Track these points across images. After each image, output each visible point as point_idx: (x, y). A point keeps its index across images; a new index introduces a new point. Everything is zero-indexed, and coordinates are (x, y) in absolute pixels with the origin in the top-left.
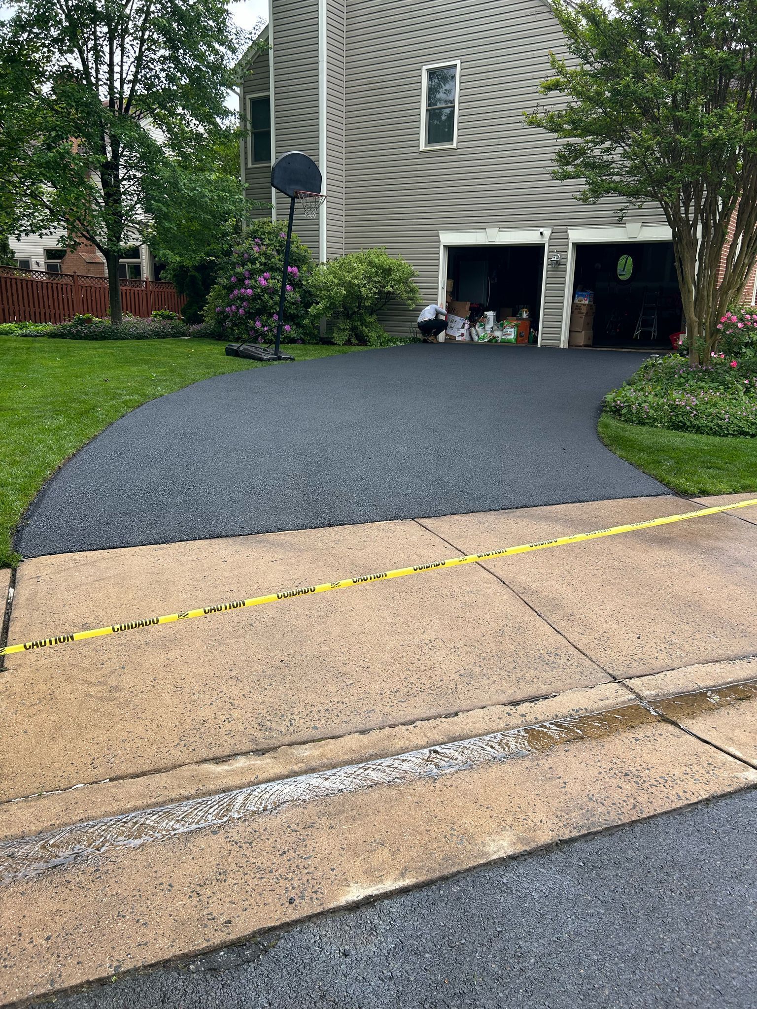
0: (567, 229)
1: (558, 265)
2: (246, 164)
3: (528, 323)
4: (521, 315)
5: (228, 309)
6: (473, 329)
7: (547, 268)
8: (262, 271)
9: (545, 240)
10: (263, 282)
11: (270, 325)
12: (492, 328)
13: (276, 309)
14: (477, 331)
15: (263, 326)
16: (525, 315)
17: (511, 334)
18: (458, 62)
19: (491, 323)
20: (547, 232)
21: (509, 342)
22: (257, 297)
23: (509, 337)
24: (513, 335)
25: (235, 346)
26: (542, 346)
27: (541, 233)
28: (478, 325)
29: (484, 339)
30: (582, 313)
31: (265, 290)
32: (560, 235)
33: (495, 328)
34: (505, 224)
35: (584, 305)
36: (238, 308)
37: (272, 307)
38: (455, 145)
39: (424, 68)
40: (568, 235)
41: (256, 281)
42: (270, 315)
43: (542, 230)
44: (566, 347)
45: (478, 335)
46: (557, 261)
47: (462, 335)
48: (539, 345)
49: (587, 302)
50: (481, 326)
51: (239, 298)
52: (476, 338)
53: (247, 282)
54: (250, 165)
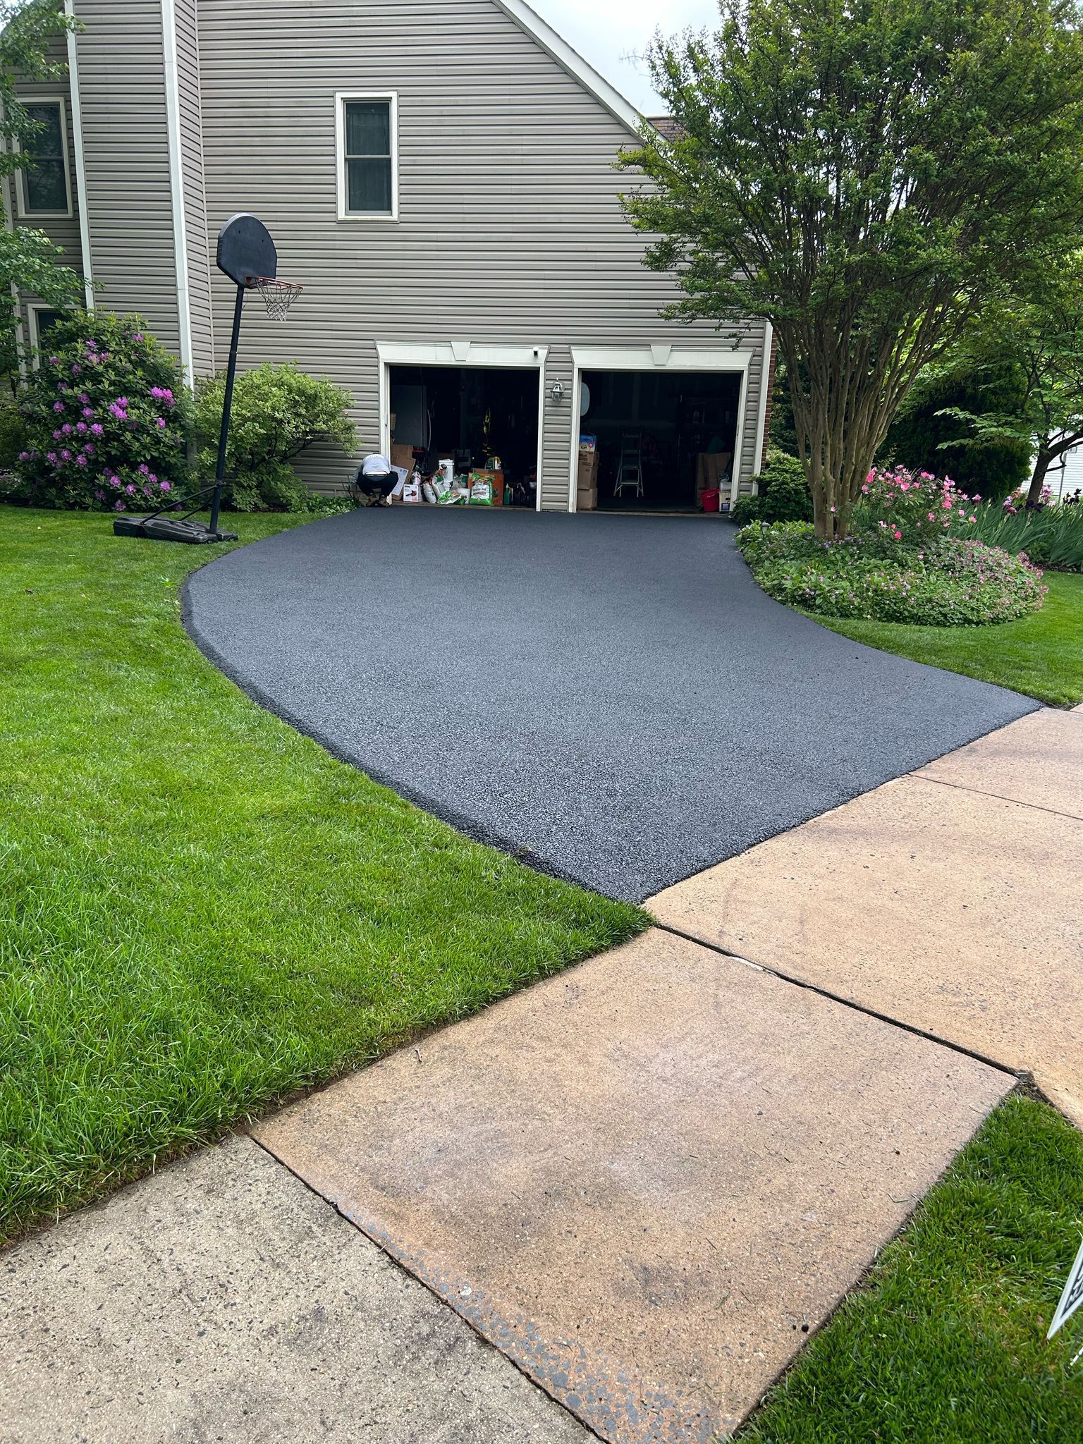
0: (569, 348)
1: (559, 399)
2: (15, 211)
3: (502, 477)
4: (492, 464)
5: (51, 456)
6: (427, 486)
7: (544, 402)
8: (113, 396)
9: (540, 362)
10: (121, 414)
11: (135, 482)
12: (451, 484)
13: (144, 456)
14: (433, 489)
15: (125, 484)
16: (497, 466)
17: (484, 492)
18: (393, 95)
19: (449, 476)
20: (543, 353)
21: (483, 504)
22: (110, 437)
23: (483, 497)
24: (488, 494)
25: (136, 519)
26: (543, 511)
27: (536, 353)
28: (434, 479)
29: (446, 500)
30: (589, 464)
31: (124, 426)
32: (560, 356)
33: (455, 483)
34: (479, 337)
35: (590, 453)
36: (74, 456)
37: (139, 454)
38: (395, 217)
39: (339, 96)
40: (571, 357)
41: (105, 410)
42: (134, 466)
43: (536, 348)
44: (575, 511)
45: (435, 494)
46: (561, 393)
47: (413, 494)
48: (538, 509)
49: (593, 450)
50: (439, 480)
51: (76, 438)
52: (433, 499)
53: (87, 412)
54: (22, 214)
